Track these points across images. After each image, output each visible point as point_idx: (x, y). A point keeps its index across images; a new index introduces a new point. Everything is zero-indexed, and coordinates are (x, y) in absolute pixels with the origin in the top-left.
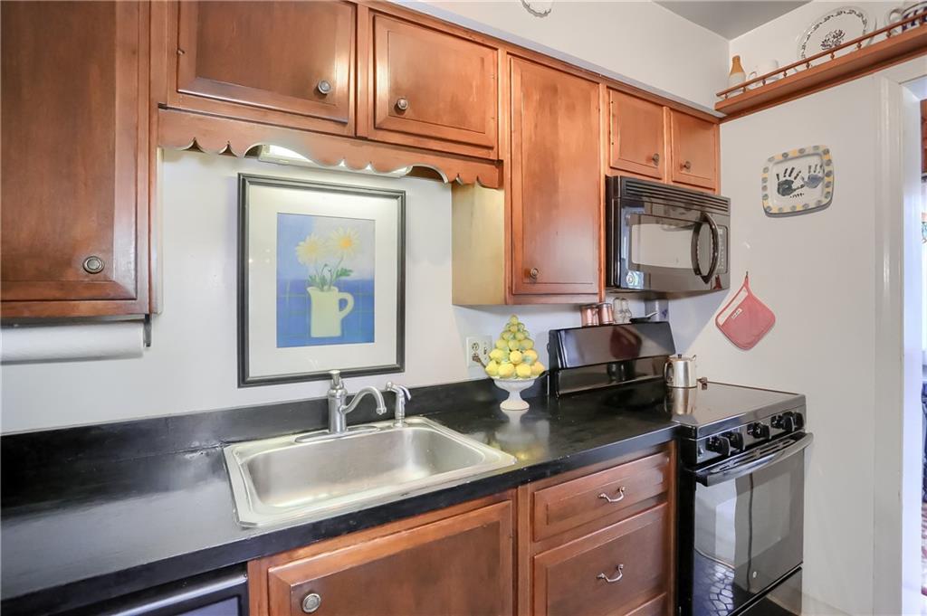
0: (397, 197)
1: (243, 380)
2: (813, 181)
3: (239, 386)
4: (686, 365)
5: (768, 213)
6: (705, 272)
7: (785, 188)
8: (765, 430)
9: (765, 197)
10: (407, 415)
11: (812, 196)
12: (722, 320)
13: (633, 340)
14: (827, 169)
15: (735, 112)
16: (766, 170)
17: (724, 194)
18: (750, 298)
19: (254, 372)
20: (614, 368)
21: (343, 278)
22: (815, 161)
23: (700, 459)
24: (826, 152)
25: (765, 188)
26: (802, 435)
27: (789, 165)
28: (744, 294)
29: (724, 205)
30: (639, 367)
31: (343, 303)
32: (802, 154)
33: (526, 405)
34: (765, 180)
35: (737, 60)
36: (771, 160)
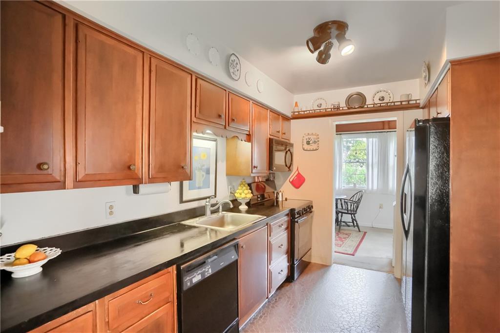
0: (215, 141)
1: (182, 201)
2: (315, 142)
3: (180, 203)
4: (282, 194)
5: (304, 149)
6: (288, 166)
7: (308, 143)
8: (307, 210)
9: (303, 145)
10: (223, 211)
11: (314, 146)
12: (291, 180)
13: (263, 186)
14: (318, 140)
15: (295, 118)
16: (303, 137)
17: (292, 142)
18: (299, 173)
19: (184, 199)
20: (259, 196)
21: (203, 167)
22: (315, 137)
23: (296, 217)
24: (318, 135)
25: (303, 142)
26: (311, 212)
27: (309, 137)
28: (297, 173)
29: (292, 145)
30: (266, 195)
31: (203, 176)
32: (312, 134)
33: (247, 207)
34: (303, 140)
35: (296, 103)
36: (305, 134)
